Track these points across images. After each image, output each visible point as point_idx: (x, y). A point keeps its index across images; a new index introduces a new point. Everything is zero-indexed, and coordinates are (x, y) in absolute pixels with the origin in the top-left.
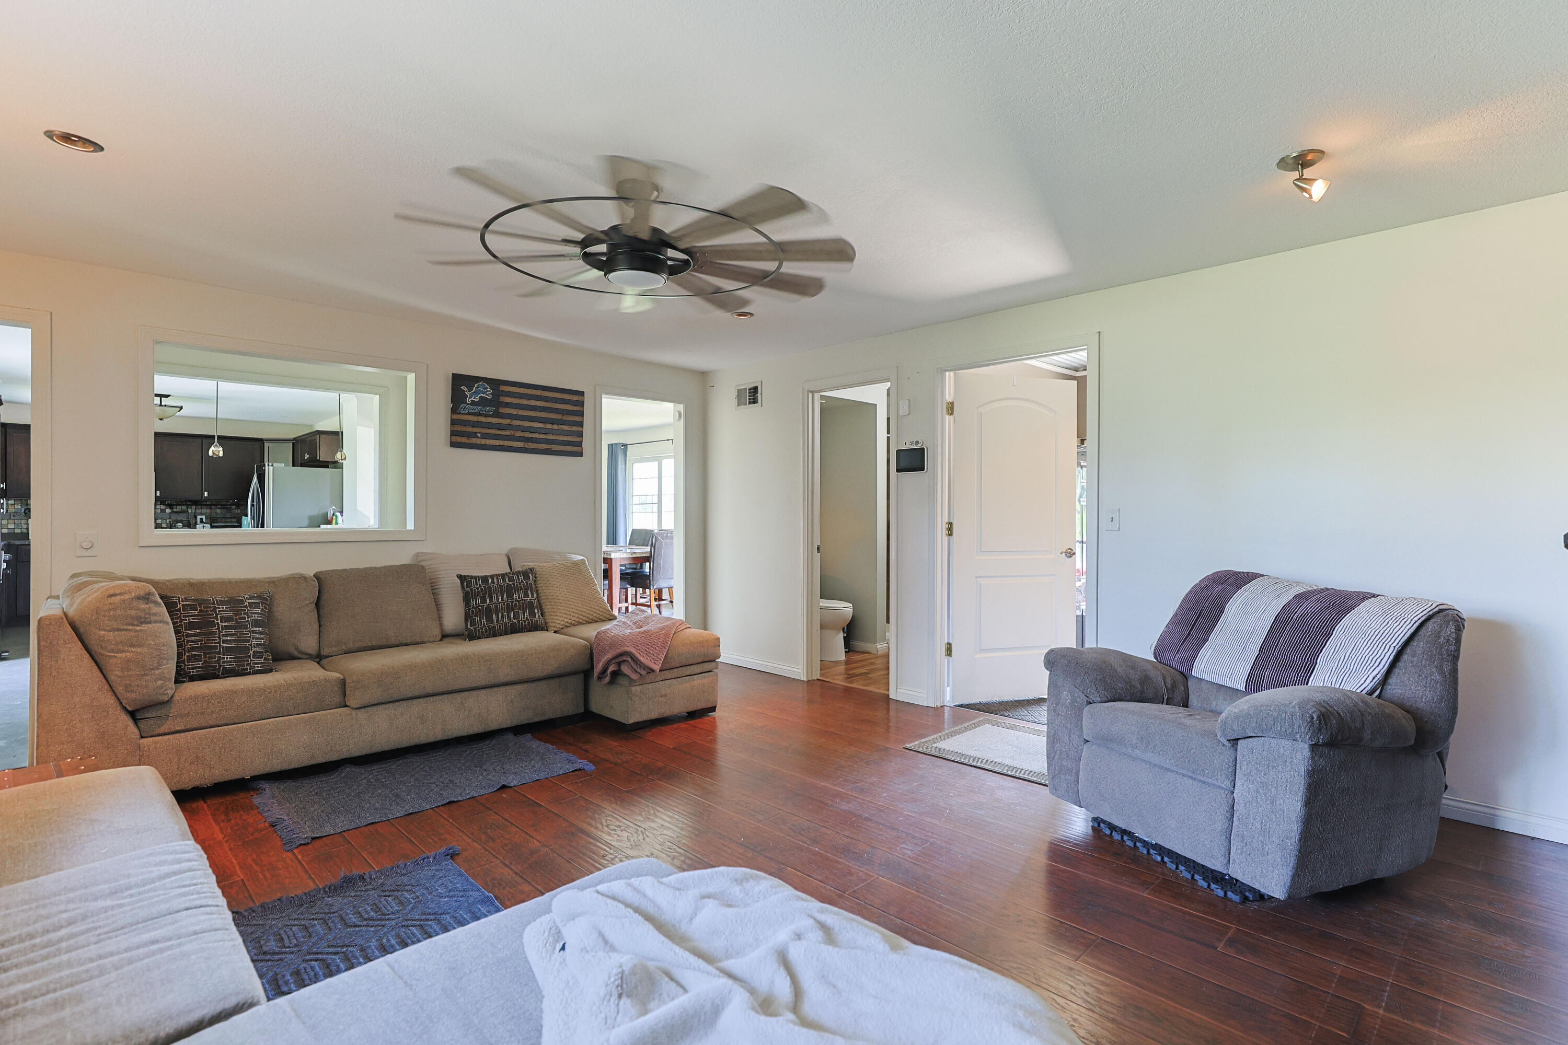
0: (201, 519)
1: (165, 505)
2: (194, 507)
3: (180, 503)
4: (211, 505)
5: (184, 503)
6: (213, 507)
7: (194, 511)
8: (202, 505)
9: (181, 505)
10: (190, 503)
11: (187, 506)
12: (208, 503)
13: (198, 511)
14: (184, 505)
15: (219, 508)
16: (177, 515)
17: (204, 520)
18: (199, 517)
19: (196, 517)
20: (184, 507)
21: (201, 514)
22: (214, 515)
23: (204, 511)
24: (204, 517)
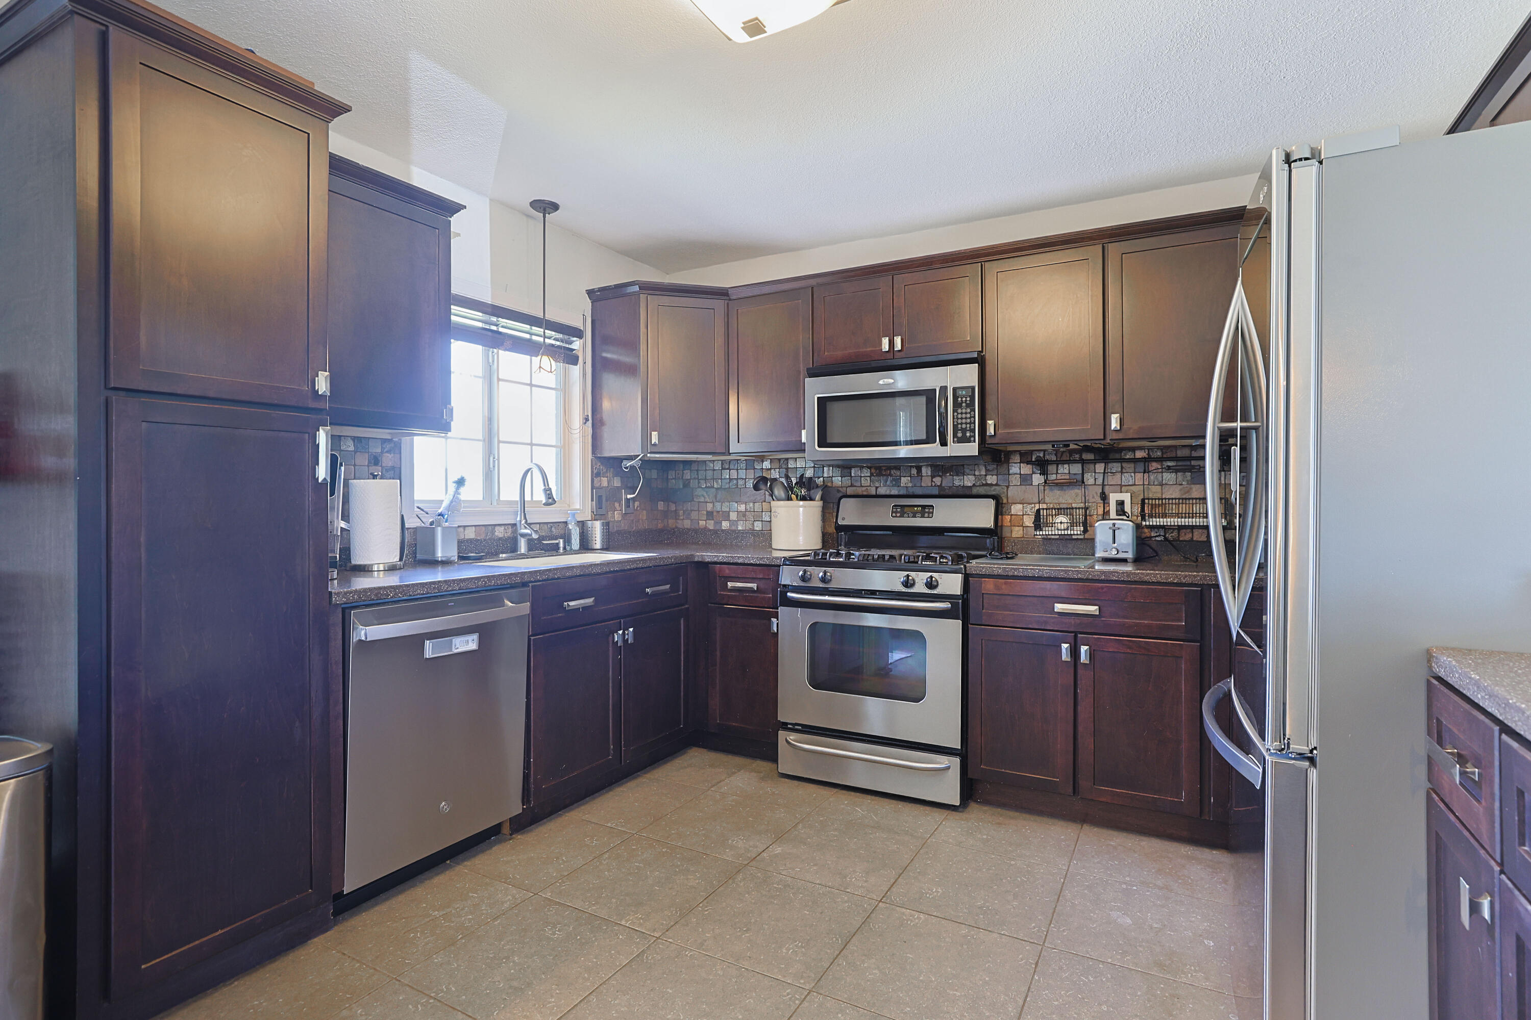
0: (1121, 504)
1: (1029, 462)
2: (1100, 467)
3: (1064, 458)
4: (1146, 460)
5: (1077, 456)
6: (1154, 465)
7: (1100, 481)
8: (1122, 460)
9: (1069, 462)
10: (1090, 456)
11: (1083, 462)
12: (1140, 454)
13: (1113, 480)
14: (1075, 462)
15: (1176, 471)
16: (1057, 492)
17: (1127, 508)
18: (1114, 498)
19: (1104, 498)
20: (1076, 469)
21: (1121, 488)
22: (1155, 491)
23: (1127, 478)
24: (1126, 497)
